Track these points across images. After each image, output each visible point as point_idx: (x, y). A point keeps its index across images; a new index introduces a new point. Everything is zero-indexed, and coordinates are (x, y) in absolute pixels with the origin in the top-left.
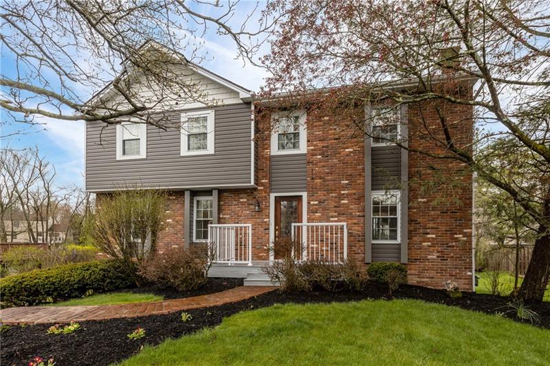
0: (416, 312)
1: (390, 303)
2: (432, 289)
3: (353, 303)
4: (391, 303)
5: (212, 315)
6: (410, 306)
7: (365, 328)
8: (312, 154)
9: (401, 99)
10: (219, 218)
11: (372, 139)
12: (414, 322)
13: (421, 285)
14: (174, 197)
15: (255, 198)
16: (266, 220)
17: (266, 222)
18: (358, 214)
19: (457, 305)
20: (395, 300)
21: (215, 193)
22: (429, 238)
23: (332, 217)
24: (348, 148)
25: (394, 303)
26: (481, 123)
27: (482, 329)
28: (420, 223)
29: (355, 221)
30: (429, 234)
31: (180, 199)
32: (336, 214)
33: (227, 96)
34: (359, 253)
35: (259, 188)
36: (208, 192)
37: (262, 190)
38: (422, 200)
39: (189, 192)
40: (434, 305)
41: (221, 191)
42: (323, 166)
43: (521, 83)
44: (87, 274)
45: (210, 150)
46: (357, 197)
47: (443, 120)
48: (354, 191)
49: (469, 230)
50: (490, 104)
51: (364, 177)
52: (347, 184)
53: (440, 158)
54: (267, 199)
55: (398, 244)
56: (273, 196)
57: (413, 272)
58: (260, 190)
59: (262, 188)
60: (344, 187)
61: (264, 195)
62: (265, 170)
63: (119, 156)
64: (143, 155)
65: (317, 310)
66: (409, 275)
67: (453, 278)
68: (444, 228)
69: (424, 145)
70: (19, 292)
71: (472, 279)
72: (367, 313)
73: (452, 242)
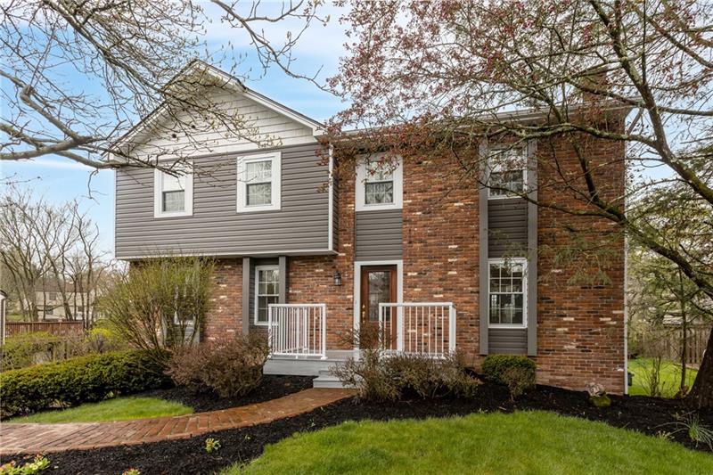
0: (546, 434)
1: (508, 419)
2: (569, 391)
3: (457, 419)
4: (510, 416)
5: (252, 440)
6: (537, 423)
7: (469, 464)
8: (409, 209)
9: (524, 133)
10: (288, 295)
11: (489, 189)
12: (541, 453)
13: (554, 385)
14: (230, 267)
15: (334, 267)
16: (348, 297)
17: (349, 299)
18: (470, 289)
19: (603, 418)
20: (517, 412)
21: (282, 261)
22: (566, 322)
23: (436, 293)
24: (457, 202)
25: (514, 417)
26: (636, 168)
27: (640, 463)
28: (553, 302)
29: (467, 299)
30: (565, 316)
31: (237, 269)
32: (442, 289)
33: (297, 133)
34: (472, 342)
35: (340, 255)
36: (273, 260)
37: (344, 257)
38: (557, 271)
39: (248, 259)
40: (571, 419)
41: (290, 259)
42: (425, 226)
43: (691, 113)
44: (105, 371)
45: (276, 204)
46: (468, 266)
47: (584, 164)
48: (465, 259)
49: (621, 312)
50: (652, 138)
51: (478, 240)
52: (456, 250)
53: (580, 215)
54: (350, 269)
55: (524, 330)
56: (358, 265)
57: (544, 367)
58: (340, 257)
59: (344, 254)
60: (453, 254)
61: (346, 263)
62: (348, 230)
63: (158, 213)
64: (188, 211)
65: (404, 430)
66: (539, 370)
67: (598, 375)
68: (585, 309)
69: (560, 198)
70: (11, 395)
71: (623, 377)
72: (476, 436)
73: (597, 327)
